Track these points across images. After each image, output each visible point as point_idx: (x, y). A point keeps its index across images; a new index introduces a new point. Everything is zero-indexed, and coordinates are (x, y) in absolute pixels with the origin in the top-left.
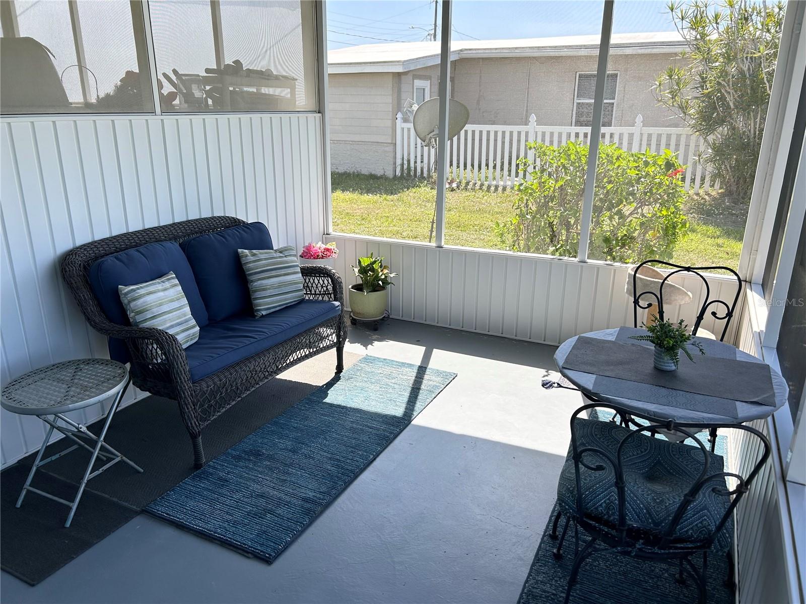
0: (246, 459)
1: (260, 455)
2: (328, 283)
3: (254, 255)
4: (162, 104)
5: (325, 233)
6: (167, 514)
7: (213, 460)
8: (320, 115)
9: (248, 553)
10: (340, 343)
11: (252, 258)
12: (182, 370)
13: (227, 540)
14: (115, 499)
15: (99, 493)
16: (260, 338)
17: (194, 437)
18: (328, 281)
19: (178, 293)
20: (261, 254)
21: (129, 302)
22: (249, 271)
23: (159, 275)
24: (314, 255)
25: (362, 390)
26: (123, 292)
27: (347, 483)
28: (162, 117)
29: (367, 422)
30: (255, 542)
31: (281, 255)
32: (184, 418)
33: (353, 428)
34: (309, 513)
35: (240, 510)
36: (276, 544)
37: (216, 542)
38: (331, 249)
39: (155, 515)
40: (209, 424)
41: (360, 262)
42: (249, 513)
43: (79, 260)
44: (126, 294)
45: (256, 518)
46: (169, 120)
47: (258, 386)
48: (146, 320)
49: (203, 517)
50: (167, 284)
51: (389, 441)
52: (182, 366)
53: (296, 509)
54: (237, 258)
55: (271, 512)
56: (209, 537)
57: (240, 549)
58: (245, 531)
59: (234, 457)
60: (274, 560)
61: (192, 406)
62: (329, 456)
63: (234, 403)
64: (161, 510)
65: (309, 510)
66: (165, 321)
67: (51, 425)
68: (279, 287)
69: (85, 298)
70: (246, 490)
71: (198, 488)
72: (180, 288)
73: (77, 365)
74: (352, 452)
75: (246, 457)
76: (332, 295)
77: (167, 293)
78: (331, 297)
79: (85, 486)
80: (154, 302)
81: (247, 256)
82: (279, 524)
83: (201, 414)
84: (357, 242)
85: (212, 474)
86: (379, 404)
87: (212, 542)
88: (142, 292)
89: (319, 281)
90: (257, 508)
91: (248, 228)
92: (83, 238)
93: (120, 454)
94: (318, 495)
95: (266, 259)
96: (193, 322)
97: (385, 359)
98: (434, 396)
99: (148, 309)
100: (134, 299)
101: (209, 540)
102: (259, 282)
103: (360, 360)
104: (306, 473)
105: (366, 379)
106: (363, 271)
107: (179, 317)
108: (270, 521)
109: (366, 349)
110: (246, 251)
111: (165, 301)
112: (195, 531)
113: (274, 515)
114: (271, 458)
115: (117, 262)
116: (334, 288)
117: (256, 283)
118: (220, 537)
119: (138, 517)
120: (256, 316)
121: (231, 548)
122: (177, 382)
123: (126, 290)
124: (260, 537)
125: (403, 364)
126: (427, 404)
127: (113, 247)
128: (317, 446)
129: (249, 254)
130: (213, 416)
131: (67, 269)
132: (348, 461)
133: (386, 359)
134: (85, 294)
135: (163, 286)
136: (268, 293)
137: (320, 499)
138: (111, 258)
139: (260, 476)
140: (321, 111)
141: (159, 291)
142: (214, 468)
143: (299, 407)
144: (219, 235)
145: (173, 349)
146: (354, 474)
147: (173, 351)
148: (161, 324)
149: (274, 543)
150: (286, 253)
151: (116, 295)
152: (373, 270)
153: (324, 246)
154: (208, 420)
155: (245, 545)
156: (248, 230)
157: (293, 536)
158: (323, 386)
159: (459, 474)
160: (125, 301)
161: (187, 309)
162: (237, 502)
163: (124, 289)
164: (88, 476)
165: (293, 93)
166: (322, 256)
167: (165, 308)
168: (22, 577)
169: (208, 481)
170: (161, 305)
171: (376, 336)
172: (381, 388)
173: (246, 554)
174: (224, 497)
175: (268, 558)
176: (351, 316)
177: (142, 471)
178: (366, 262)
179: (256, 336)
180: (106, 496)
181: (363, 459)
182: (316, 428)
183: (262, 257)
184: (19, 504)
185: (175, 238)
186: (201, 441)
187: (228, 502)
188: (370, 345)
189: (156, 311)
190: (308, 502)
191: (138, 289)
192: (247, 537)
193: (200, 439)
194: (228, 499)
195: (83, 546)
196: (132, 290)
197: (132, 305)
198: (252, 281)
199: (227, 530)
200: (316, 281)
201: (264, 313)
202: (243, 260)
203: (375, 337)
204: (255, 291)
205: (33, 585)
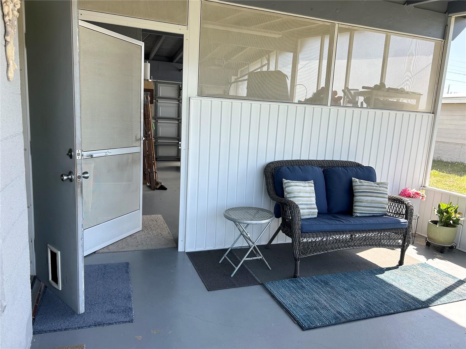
0: (319, 283)
1: (328, 284)
2: (403, 208)
3: (361, 182)
4: (332, 101)
5: (423, 186)
6: (270, 289)
7: (304, 278)
8: (433, 115)
9: (295, 320)
10: (403, 247)
11: (359, 183)
12: (297, 223)
13: (289, 310)
14: (254, 275)
15: (250, 270)
16: (346, 223)
17: (296, 260)
18: (403, 206)
19: (311, 190)
20: (365, 183)
21: (286, 187)
22: (356, 190)
23: (305, 179)
24: (407, 195)
25: (409, 278)
26: (284, 182)
27: (368, 317)
28: (330, 108)
29: (401, 294)
30: (301, 317)
31: (377, 186)
32: (293, 248)
33: (390, 293)
34: (337, 319)
35: (303, 302)
36: (311, 323)
37: (284, 309)
38: (420, 194)
39: (265, 287)
40: (306, 257)
41: (439, 206)
42: (306, 305)
43: (273, 166)
44: (285, 183)
45: (308, 308)
46: (334, 109)
47: (339, 249)
48: (290, 197)
49: (284, 297)
50: (307, 185)
51: (410, 309)
52: (297, 221)
53: (331, 314)
54: (351, 182)
55: (317, 309)
56: (282, 306)
57: (293, 317)
58: (299, 311)
59: (314, 280)
60: (306, 330)
61: (298, 243)
62: (366, 300)
63: (322, 253)
64: (269, 286)
65: (338, 318)
66: (300, 200)
67: (241, 233)
68: (371, 203)
69: (269, 182)
70: (311, 295)
71: (290, 285)
72: (314, 188)
73: (258, 210)
74: (381, 304)
75: (320, 282)
76: (404, 216)
77: (305, 188)
78: (403, 216)
79: (243, 262)
80: (297, 190)
81: (356, 182)
82: (318, 317)
83: (302, 249)
84: (443, 194)
85: (299, 282)
86: (416, 289)
87: (282, 309)
88: (293, 184)
89: (398, 205)
90: (311, 305)
91: (362, 168)
92: (279, 158)
93: (262, 255)
94: (347, 314)
95: (367, 186)
96: (315, 206)
97: (436, 269)
98: (461, 299)
99: (293, 192)
100: (288, 187)
101: (282, 307)
102: (360, 197)
103: (418, 264)
104: (347, 302)
105: (415, 274)
106: (440, 212)
107: (307, 201)
108: (314, 313)
109: (427, 260)
110: (357, 179)
111: (303, 192)
112: (278, 301)
113: (318, 311)
114: (332, 288)
115: (287, 169)
116: (406, 212)
117: (357, 198)
118: (287, 308)
119: (259, 285)
120: (353, 215)
121: (289, 315)
122: (293, 228)
123: (285, 182)
124: (305, 317)
125: (449, 275)
126: (452, 301)
127: (290, 164)
128: (361, 293)
129: (358, 181)
130: (309, 254)
131: (267, 169)
132: (376, 307)
133: (438, 269)
134: (271, 181)
135: (304, 184)
136: (363, 204)
137: (347, 316)
138: (285, 167)
139: (322, 293)
140: (435, 112)
141: (301, 186)
142: (302, 280)
143: (363, 272)
144: (345, 169)
145: (295, 211)
146: (375, 314)
147: (295, 212)
148: (296, 201)
149: (310, 322)
150: (381, 185)
151: (282, 183)
152: (447, 212)
153: (416, 191)
154: (306, 255)
155: (296, 316)
156: (362, 169)
157: (322, 324)
158: (384, 268)
159: (450, 345)
160: (284, 187)
161: (314, 199)
162: (304, 298)
163: (285, 181)
164: (245, 258)
165: (418, 102)
166: (412, 196)
167: (301, 195)
168: (207, 286)
169: (296, 284)
170: (300, 192)
171: (440, 256)
172: (423, 282)
173: (294, 321)
174: (299, 294)
175: (303, 327)
176: (426, 240)
177: (271, 269)
178: (444, 207)
179: (344, 222)
180: (252, 272)
181: (385, 310)
182: (366, 285)
183: (365, 184)
184: (220, 262)
185: (322, 167)
186: (299, 264)
187: (299, 296)
188: (431, 259)
189: (296, 194)
190: (339, 314)
191: (291, 182)
192: (299, 315)
193: (299, 262)
194: (300, 295)
195: (234, 286)
196: (288, 182)
197: (287, 189)
198: (356, 196)
199: (291, 307)
200: (396, 206)
201: (358, 215)
202: (354, 184)
203: (438, 256)
204: (356, 202)
205: (208, 291)
